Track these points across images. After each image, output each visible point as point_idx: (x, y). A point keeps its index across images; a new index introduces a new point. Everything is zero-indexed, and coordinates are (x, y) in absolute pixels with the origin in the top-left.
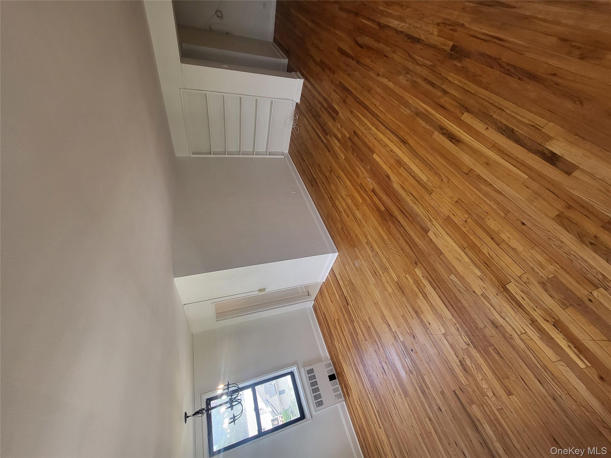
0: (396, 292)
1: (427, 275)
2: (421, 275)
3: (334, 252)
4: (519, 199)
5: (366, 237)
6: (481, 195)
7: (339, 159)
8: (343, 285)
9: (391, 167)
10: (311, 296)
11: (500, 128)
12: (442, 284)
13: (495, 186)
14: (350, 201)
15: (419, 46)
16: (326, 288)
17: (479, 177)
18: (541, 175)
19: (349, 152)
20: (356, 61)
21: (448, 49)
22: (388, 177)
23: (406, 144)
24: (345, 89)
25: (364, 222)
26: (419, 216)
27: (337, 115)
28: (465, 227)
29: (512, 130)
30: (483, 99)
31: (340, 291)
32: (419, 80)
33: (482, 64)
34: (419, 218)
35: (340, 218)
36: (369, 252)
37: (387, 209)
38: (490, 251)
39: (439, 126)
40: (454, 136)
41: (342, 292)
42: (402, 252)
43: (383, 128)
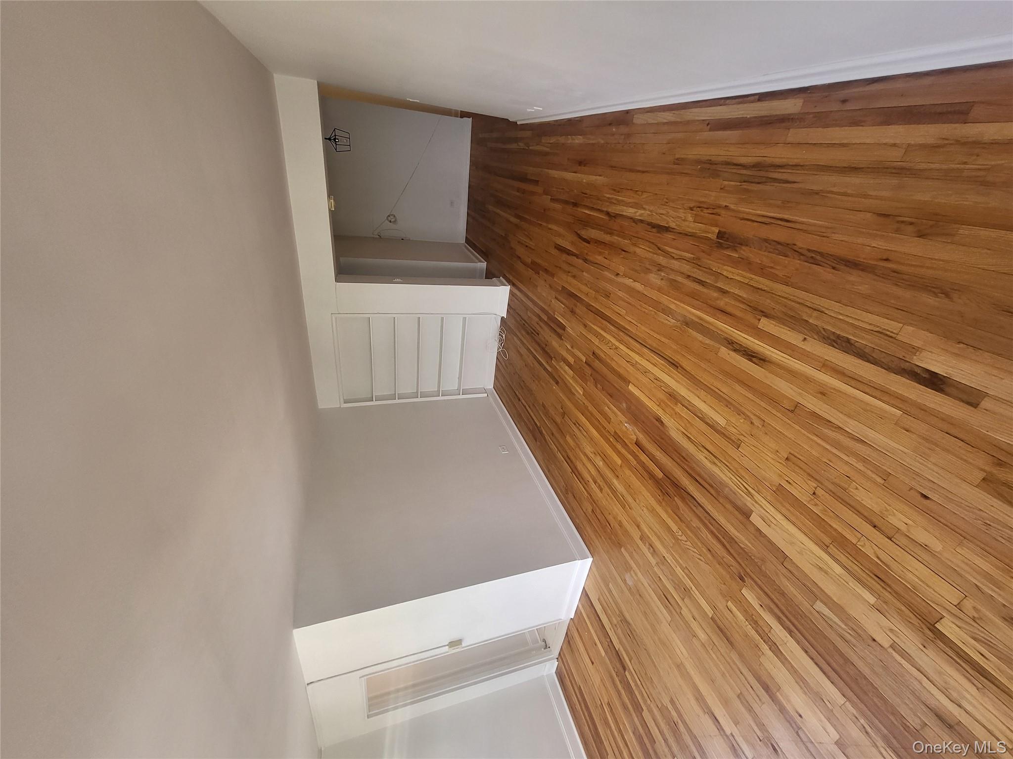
1: (768, 601)
2: (756, 603)
3: (584, 557)
4: (899, 451)
5: (638, 527)
6: (828, 447)
7: (574, 394)
8: (610, 625)
9: (660, 404)
10: (551, 650)
11: (826, 338)
12: (803, 621)
13: (848, 430)
14: (601, 463)
15: (669, 236)
16: (578, 631)
17: (814, 414)
18: (923, 409)
19: (588, 383)
20: (583, 259)
21: (713, 237)
22: (659, 420)
23: (678, 367)
24: (572, 295)
25: (630, 500)
26: (727, 486)
27: (564, 331)
28: (816, 505)
29: (848, 341)
30: (786, 298)
31: (605, 637)
32: (679, 278)
33: (769, 252)
34: (727, 489)
35: (588, 493)
36: (649, 556)
37: (667, 475)
38: (878, 551)
39: (726, 339)
40: (754, 353)
41: (609, 640)
42: (709, 556)
43: (638, 345)
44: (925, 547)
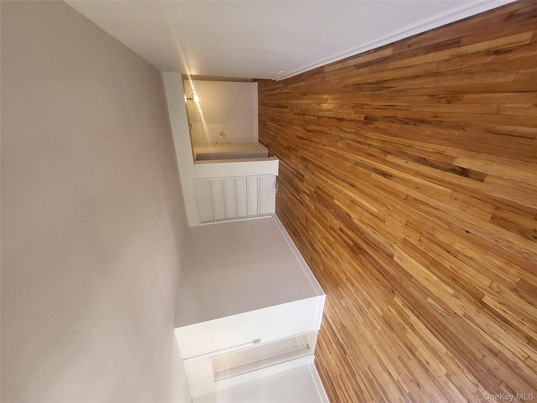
0: (385, 329)
1: (406, 302)
2: (401, 304)
3: (321, 294)
4: (454, 211)
5: (345, 273)
6: (423, 215)
7: (311, 209)
8: (337, 330)
9: (348, 207)
10: (311, 350)
11: (415, 159)
12: (423, 310)
13: (430, 204)
14: (325, 243)
15: (344, 122)
16: (322, 336)
17: (415, 199)
18: (461, 187)
19: (316, 202)
20: (309, 141)
21: (363, 119)
22: (349, 215)
23: (354, 187)
24: (306, 159)
25: (340, 260)
26: (382, 244)
27: (304, 177)
28: (421, 246)
29: (425, 159)
30: (396, 143)
31: (335, 338)
32: (350, 142)
33: (387, 122)
34: (382, 245)
35: (321, 260)
36: (351, 288)
37: (355, 244)
38: (451, 265)
39: (373, 168)
40: (386, 173)
41: (337, 339)
42: (378, 283)
43: (336, 179)
44: (471, 258)
